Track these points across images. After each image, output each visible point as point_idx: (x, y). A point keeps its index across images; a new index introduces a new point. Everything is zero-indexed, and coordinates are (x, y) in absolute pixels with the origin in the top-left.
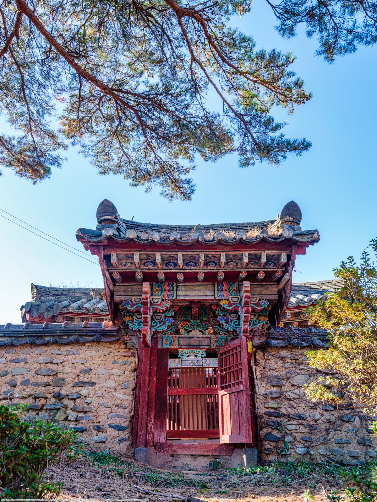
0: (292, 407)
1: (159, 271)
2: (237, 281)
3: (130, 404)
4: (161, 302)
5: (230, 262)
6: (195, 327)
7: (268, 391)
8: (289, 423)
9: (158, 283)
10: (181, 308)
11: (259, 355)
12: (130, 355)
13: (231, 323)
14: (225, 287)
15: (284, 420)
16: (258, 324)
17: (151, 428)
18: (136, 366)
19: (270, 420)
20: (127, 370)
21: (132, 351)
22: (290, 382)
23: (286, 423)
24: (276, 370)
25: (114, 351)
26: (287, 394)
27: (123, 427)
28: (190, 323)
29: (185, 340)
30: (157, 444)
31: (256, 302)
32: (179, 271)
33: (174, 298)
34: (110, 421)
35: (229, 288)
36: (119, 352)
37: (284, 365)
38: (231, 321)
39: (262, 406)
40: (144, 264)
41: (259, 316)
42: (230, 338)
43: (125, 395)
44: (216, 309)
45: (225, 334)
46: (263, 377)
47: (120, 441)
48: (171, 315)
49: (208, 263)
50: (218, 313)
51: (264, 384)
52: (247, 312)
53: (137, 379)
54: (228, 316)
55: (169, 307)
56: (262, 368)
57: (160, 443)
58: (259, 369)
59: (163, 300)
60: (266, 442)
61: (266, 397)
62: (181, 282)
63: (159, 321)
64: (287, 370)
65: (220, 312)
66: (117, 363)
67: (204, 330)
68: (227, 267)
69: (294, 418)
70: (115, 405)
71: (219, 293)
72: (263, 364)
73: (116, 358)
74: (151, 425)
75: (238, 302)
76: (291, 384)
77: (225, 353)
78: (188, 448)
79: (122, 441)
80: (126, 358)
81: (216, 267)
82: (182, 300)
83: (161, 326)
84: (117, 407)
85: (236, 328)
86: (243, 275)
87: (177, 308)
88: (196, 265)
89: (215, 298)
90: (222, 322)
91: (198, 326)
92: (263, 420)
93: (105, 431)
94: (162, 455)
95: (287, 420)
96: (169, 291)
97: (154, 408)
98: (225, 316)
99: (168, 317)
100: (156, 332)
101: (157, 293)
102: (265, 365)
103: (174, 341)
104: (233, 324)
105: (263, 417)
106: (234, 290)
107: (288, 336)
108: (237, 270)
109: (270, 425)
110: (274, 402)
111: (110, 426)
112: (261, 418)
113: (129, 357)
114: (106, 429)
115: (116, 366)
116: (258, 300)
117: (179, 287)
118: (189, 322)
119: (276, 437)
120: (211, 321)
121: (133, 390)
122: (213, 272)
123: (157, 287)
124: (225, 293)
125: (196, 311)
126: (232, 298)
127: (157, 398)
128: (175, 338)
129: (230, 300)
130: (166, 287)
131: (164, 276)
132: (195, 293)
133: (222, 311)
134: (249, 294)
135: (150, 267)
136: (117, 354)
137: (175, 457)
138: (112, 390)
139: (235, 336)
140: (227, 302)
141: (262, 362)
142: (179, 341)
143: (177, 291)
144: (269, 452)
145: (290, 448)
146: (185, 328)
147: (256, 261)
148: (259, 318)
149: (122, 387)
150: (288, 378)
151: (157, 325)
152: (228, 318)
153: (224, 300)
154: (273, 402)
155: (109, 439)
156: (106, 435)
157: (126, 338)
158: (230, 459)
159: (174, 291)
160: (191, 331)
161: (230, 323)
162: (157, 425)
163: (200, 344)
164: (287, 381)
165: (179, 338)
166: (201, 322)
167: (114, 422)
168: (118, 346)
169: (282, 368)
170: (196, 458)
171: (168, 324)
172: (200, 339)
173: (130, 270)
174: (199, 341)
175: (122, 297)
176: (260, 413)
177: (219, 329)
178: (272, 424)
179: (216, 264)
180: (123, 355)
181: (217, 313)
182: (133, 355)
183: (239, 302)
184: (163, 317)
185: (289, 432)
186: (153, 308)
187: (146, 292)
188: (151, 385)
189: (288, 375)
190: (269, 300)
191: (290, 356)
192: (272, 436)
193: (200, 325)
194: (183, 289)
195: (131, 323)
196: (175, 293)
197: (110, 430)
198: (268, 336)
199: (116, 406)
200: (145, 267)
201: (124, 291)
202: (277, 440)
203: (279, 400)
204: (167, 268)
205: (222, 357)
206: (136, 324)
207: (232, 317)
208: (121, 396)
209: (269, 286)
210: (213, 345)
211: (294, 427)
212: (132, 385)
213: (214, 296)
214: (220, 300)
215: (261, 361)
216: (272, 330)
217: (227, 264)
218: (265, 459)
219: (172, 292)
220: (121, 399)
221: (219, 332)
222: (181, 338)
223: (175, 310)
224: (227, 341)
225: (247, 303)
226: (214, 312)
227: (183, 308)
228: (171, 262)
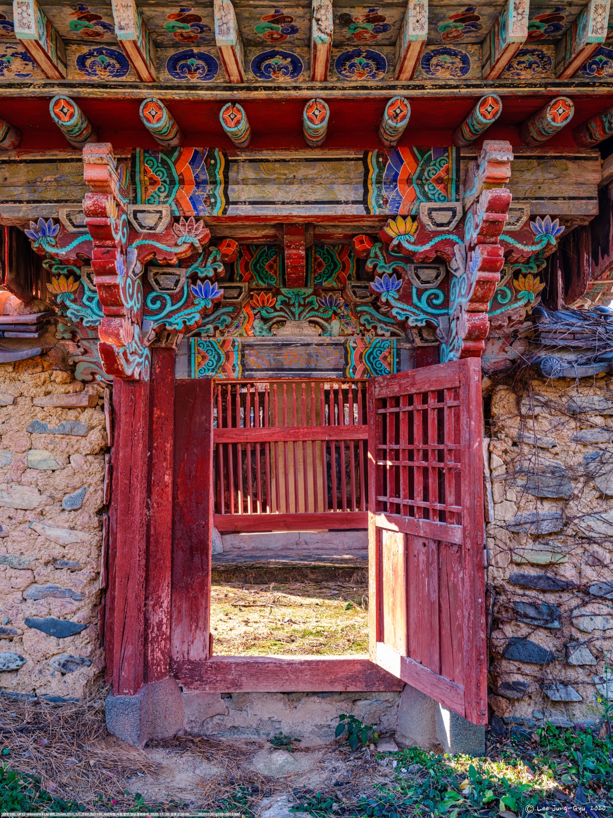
0: (597, 562)
1: (144, 92)
2: (454, 143)
3: (94, 555)
4: (170, 226)
5: (437, 53)
6: (297, 310)
7: (525, 513)
8: (583, 610)
9: (155, 152)
10: (246, 247)
11: (503, 402)
12: (85, 403)
13: (419, 298)
14: (408, 167)
15: (570, 601)
16: (511, 302)
17: (160, 624)
18: (104, 438)
19: (525, 600)
20: (77, 451)
21: (91, 390)
22: (595, 488)
23: (576, 613)
24: (554, 450)
25: (33, 391)
26: (583, 525)
27: (73, 624)
28: (280, 298)
29: (265, 352)
30: (180, 665)
31: (517, 228)
32: (227, 94)
33: (217, 212)
34: (30, 610)
35: (423, 170)
36: (47, 393)
37: (580, 434)
38: (420, 293)
39: (502, 559)
40: (82, 61)
41: (516, 275)
42: (408, 346)
43: (73, 528)
44: (368, 251)
45: (393, 334)
46: (512, 472)
47: (64, 666)
48: (211, 274)
49: (349, 57)
50: (375, 266)
51: (512, 495)
52: (488, 265)
53: (111, 479)
54: (410, 274)
55: (197, 245)
56: (510, 443)
57: (190, 662)
58: (500, 446)
59: (176, 219)
60: (512, 666)
61: (518, 533)
62: (243, 150)
63: (171, 296)
64: (590, 450)
65: (382, 263)
66: (43, 429)
67: (326, 320)
68: (424, 78)
69: (601, 597)
70: (42, 561)
71: (384, 193)
72: (514, 432)
73: (40, 415)
74: (160, 616)
75: (454, 224)
76: (597, 494)
77: (396, 401)
78: (275, 673)
79: (71, 666)
80: (72, 414)
81: (381, 75)
82: (247, 218)
83: (178, 310)
84: (50, 567)
85: (436, 316)
86: (484, 116)
87: (233, 249)
88: (296, 68)
89: (367, 209)
90: (389, 296)
91: (305, 306)
92: (503, 598)
93: (16, 639)
94: (198, 696)
95: (579, 601)
96: (198, 184)
97: (168, 564)
98: (399, 277)
99: (203, 280)
100: (162, 332)
101: (151, 190)
102: (520, 436)
103: (228, 358)
104: (423, 305)
105: (505, 591)
106: (439, 181)
107: (600, 340)
108: (464, 91)
109: (526, 616)
110: (542, 547)
111: (31, 624)
112: (498, 593)
113: (84, 408)
114: (19, 632)
115: (40, 439)
116: (525, 219)
117: (234, 167)
118: (277, 293)
119: (541, 650)
120: (349, 292)
121: (99, 512)
122: (367, 100)
123: (150, 167)
124: (404, 192)
125: (300, 257)
126: (431, 210)
127: (178, 534)
128: (230, 348)
129: (425, 219)
130: (185, 168)
131: (165, 114)
132: (294, 192)
133: (389, 259)
134: (504, 193)
135: (104, 76)
136: (41, 400)
137: (234, 699)
138: (30, 516)
139: (426, 341)
140: (411, 226)
141: (512, 426)
142: (243, 356)
143: (227, 183)
144: (519, 695)
145: (583, 683)
146: (264, 313)
147: (544, 49)
148: (515, 283)
149: (64, 506)
150: (590, 477)
151: (163, 306)
152: (410, 284)
153: (399, 219)
154: (538, 547)
155: (30, 663)
156: (19, 650)
157: (71, 347)
158: (399, 701)
159: (214, 183)
160: (282, 323)
161: (415, 300)
162: (180, 612)
163: (313, 366)
164: (586, 483)
165: (245, 346)
166: (315, 293)
167: (45, 611)
168: (44, 376)
169: (573, 445)
170: (299, 700)
171: (203, 303)
172: (311, 349)
173: (26, 92)
174: (310, 355)
175: (24, 206)
176: (494, 578)
177: (372, 317)
178: (532, 612)
179: (380, 64)
180: (63, 403)
181: (369, 265)
182: (95, 403)
183: (457, 227)
184: (183, 280)
185: (582, 638)
186: (140, 248)
187: (101, 187)
188: (155, 497)
189: (592, 466)
190: (564, 220)
191: (604, 405)
192: (530, 647)
193: (311, 303)
194: (251, 175)
195: (74, 301)
196: (219, 190)
197: (31, 635)
198: (534, 339)
199: (46, 564)
200: (86, 78)
201: (31, 184)
202: (544, 659)
203: (556, 542)
204: (176, 81)
205: (381, 411)
206: (93, 305)
207: (423, 278)
208: (63, 534)
209: (570, 165)
210: (355, 369)
211: (599, 622)
212: (96, 499)
213: (365, 202)
214: (384, 219)
215: (509, 422)
216: (546, 319)
217: (425, 61)
218: (506, 715)
219: (209, 187)
220: (61, 542)
221: (375, 328)
222: (251, 346)
223: (225, 255)
224: (398, 356)
225: (491, 229)
226: (361, 263)
227: (257, 246)
228: (192, 55)
